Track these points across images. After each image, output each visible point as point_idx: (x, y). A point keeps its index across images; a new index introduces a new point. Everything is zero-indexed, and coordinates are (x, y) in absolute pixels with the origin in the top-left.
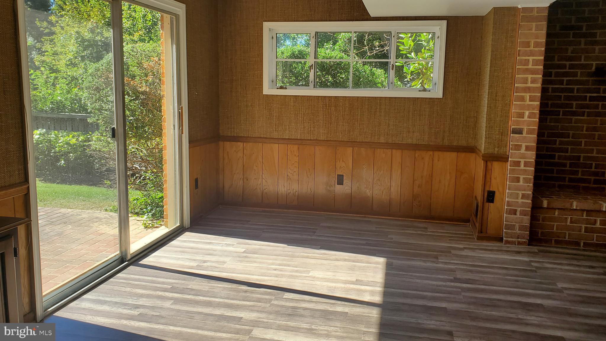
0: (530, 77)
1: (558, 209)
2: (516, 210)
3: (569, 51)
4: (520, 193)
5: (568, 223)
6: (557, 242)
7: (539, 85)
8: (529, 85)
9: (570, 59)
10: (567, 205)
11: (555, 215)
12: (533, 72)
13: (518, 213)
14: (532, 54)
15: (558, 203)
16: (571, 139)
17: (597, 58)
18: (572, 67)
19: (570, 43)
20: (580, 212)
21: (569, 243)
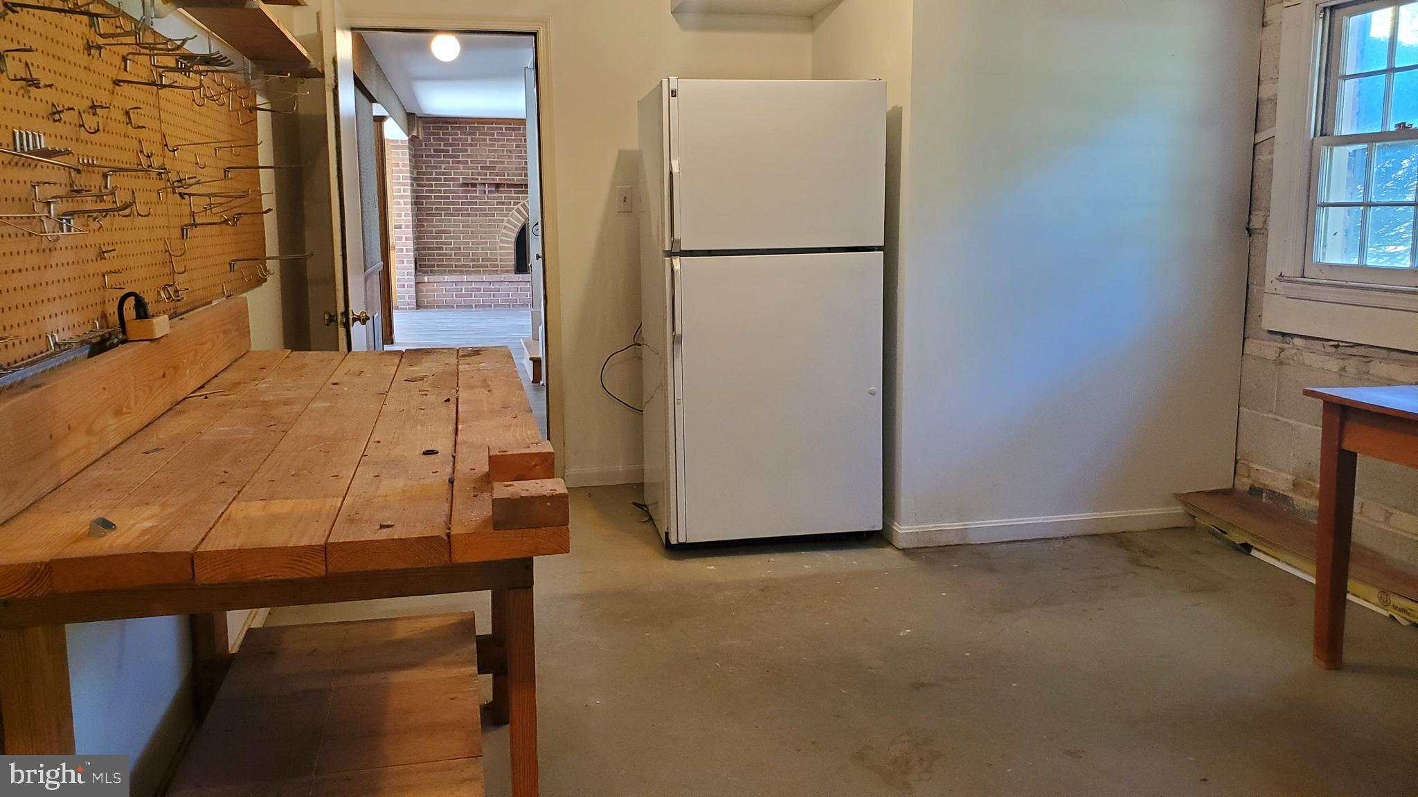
0: (402, 187)
1: (436, 282)
2: (404, 285)
3: (442, 168)
4: (406, 271)
5: (444, 292)
6: (438, 307)
7: (409, 193)
8: (402, 194)
9: (444, 174)
10: (442, 280)
11: (433, 287)
12: (404, 184)
13: (406, 286)
14: (401, 172)
15: (434, 278)
16: (452, 234)
17: (462, 174)
18: (446, 180)
19: (443, 162)
20: (450, 284)
21: (446, 307)
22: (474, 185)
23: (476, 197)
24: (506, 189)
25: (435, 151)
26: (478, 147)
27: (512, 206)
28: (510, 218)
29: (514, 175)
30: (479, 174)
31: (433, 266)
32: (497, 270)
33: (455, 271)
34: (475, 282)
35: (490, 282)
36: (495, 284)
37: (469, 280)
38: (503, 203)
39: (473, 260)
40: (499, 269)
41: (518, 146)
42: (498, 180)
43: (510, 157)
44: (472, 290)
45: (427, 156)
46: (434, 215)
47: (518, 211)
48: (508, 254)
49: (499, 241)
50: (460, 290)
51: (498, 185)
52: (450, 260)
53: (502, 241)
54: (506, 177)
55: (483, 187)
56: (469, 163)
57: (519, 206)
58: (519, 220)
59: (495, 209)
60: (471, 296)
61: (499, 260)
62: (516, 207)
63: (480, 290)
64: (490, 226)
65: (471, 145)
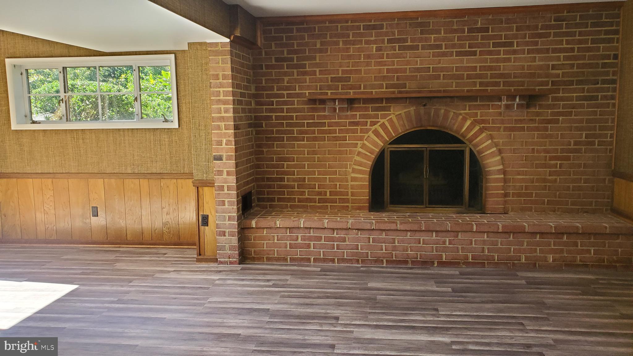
0: (223, 107)
1: (266, 228)
2: (225, 232)
3: (285, 81)
4: (227, 215)
5: (276, 241)
6: (269, 259)
7: (231, 114)
8: (223, 115)
9: (287, 88)
10: (272, 225)
11: (263, 234)
12: (225, 103)
13: (227, 234)
14: (221, 86)
15: (264, 223)
16: (295, 163)
17: (308, 88)
18: (289, 96)
19: (285, 74)
20: (284, 230)
21: (278, 259)
22: (323, 102)
23: (325, 117)
24: (362, 105)
25: (277, 60)
26: (329, 53)
27: (368, 127)
28: (365, 142)
29: (373, 87)
30: (329, 87)
31: (273, 200)
32: (348, 206)
33: (298, 207)
34: (313, 228)
35: (333, 229)
36: (340, 231)
37: (306, 226)
38: (357, 124)
39: (319, 193)
40: (350, 205)
41: (379, 49)
42: (351, 94)
43: (368, 64)
44: (310, 238)
45: (267, 67)
46: (276, 139)
47: (376, 133)
48: (362, 187)
49: (351, 170)
50: (295, 237)
51: (351, 102)
52: (292, 193)
53: (354, 171)
54: (362, 90)
55: (333, 103)
56: (318, 73)
57: (377, 126)
58: (375, 144)
59: (347, 131)
60: (309, 246)
61: (350, 194)
62: (373, 128)
63: (320, 238)
64: (340, 152)
65: (321, 51)
